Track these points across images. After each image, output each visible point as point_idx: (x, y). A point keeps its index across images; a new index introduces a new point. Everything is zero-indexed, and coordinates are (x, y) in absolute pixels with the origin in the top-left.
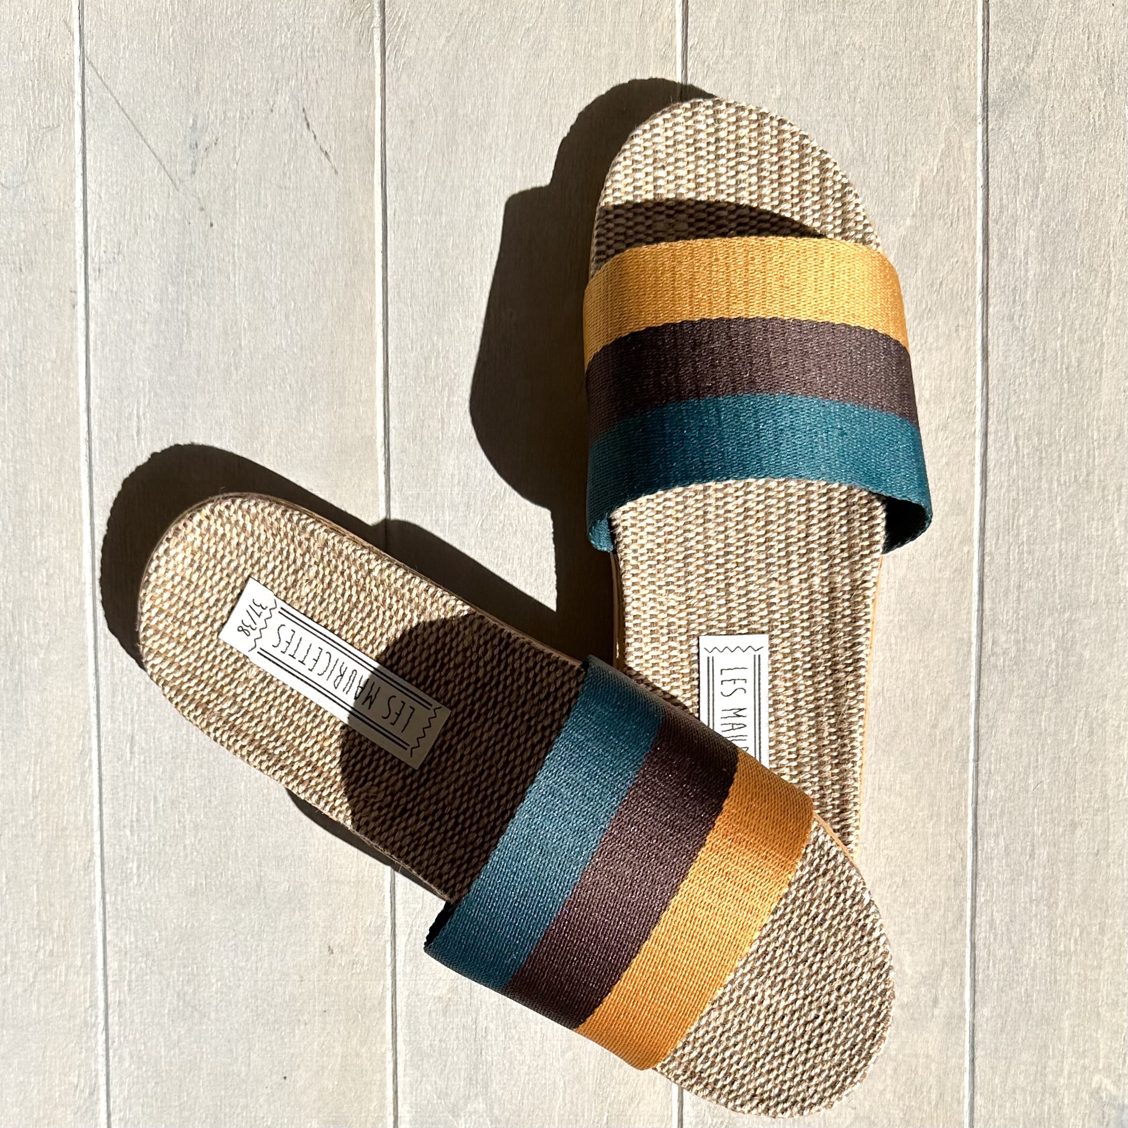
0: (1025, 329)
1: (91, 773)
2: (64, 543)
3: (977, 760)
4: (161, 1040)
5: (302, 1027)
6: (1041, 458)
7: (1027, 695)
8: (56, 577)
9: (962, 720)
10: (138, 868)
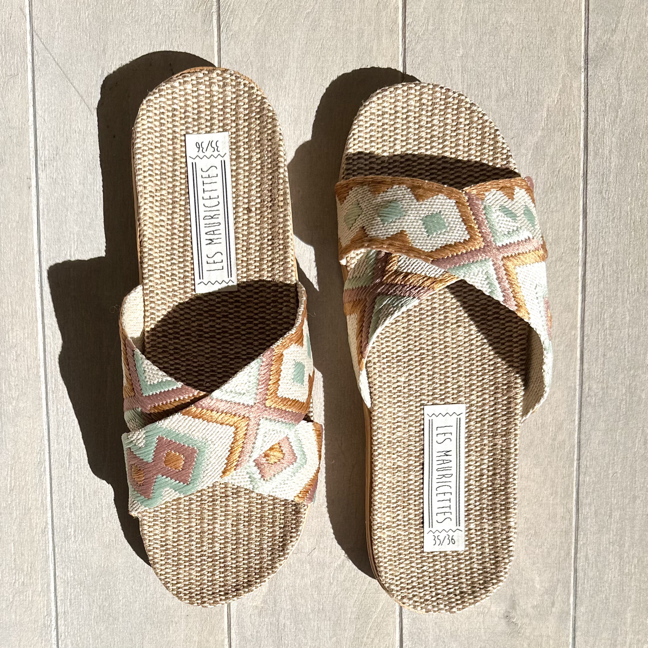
0: (609, 198)
1: (45, 474)
2: (26, 335)
3: (579, 459)
4: (90, 634)
5: (174, 625)
6: (618, 277)
7: (609, 420)
8: (21, 355)
9: (571, 435)
10: (75, 531)
